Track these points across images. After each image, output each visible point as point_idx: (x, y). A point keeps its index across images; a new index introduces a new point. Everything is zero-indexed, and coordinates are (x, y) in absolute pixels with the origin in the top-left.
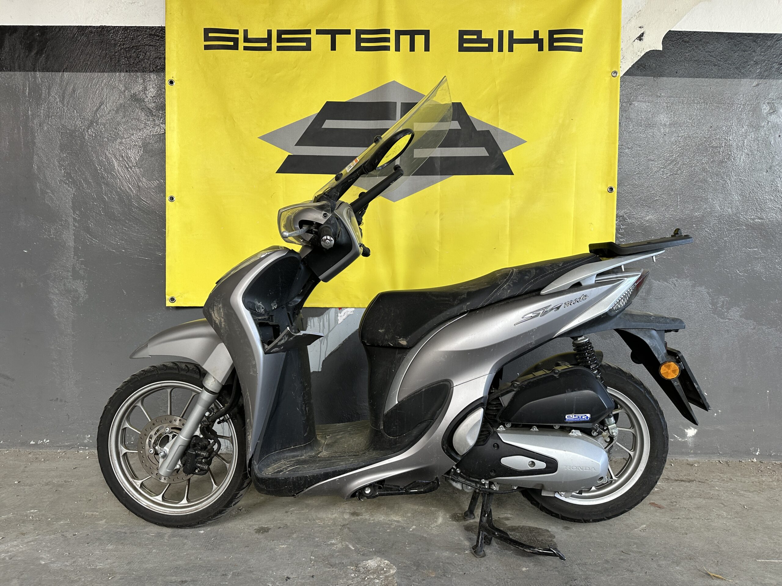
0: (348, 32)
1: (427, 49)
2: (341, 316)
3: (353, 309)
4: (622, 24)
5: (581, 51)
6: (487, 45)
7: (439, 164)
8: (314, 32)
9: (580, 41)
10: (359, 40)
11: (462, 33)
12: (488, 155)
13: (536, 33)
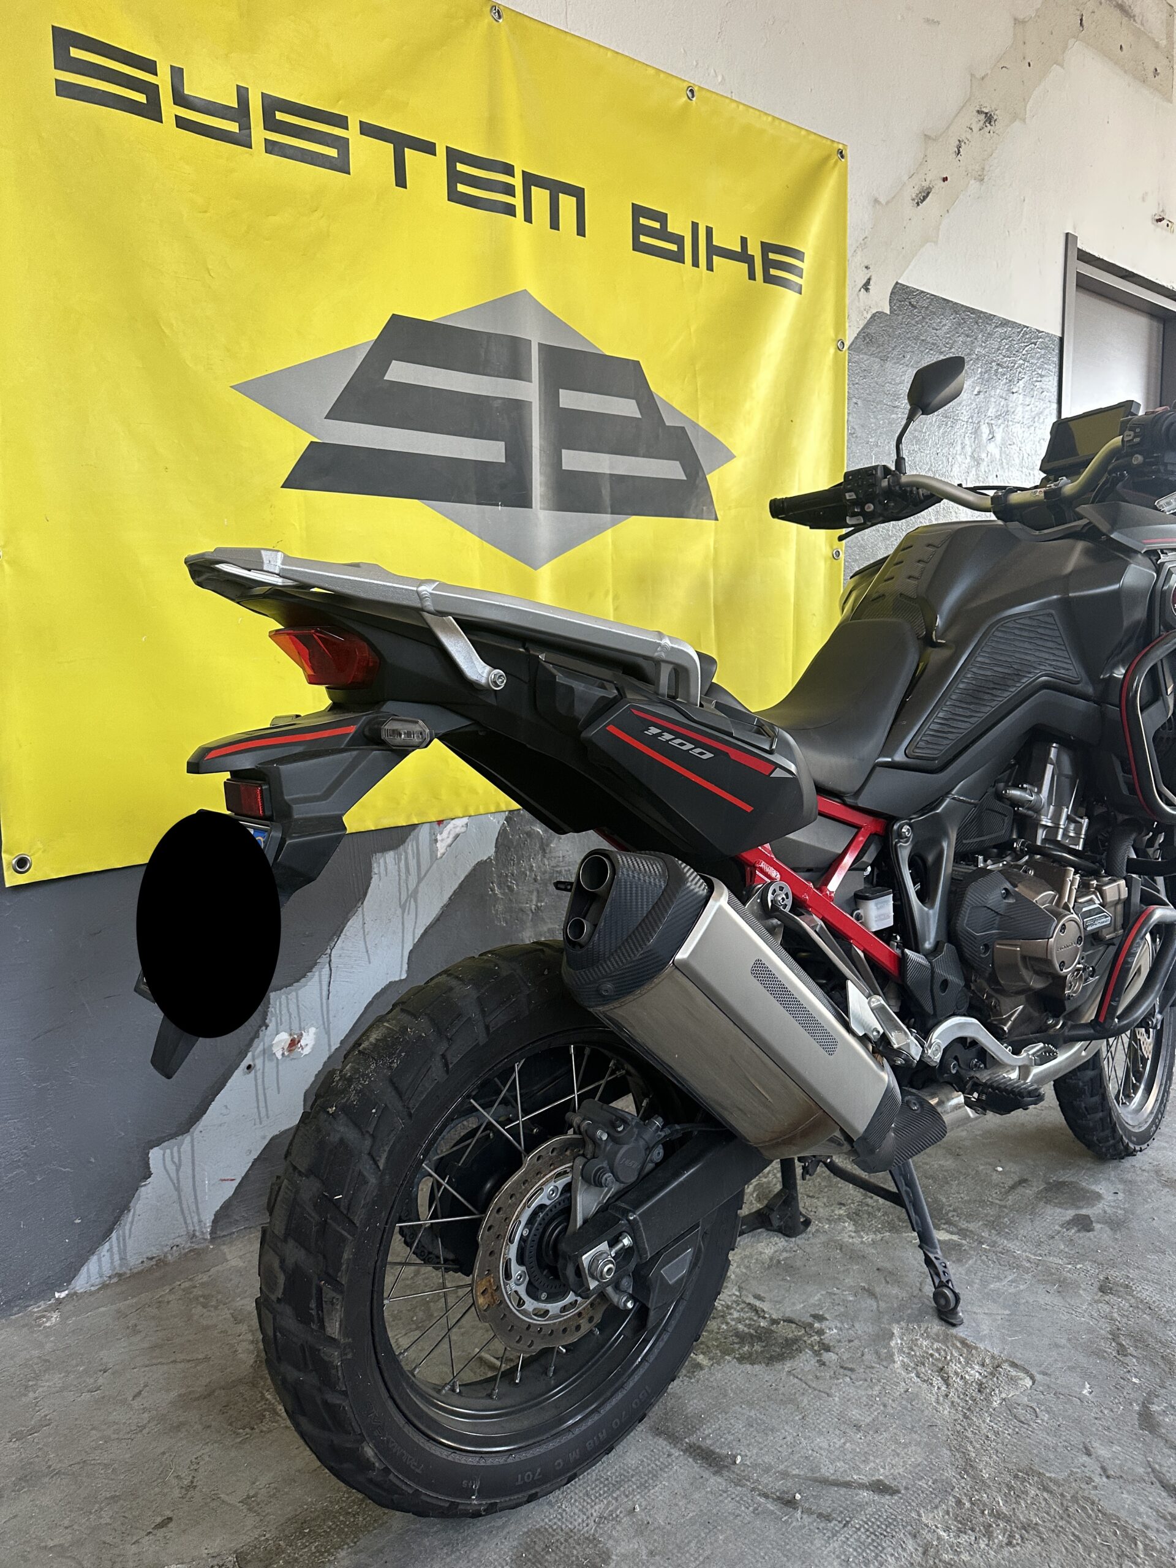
0: (430, 148)
1: (581, 231)
2: (443, 840)
3: (466, 820)
4: (849, 254)
5: (801, 293)
6: (674, 247)
7: (609, 489)
8: (354, 126)
9: (799, 273)
10: (453, 175)
11: (638, 211)
12: (685, 478)
13: (744, 241)
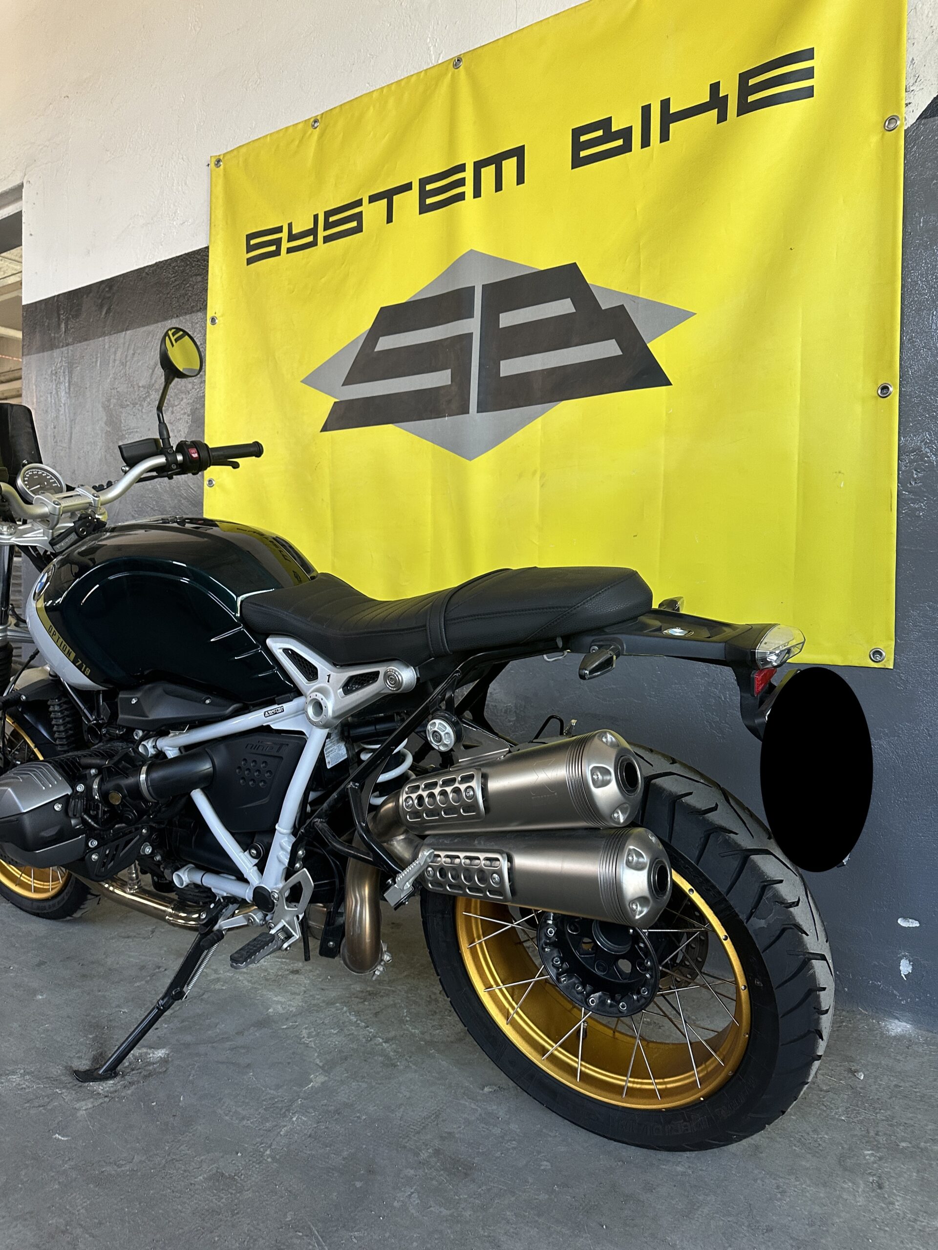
0: (408, 187)
1: (520, 180)
5: (812, 96)
6: (620, 142)
7: (541, 384)
8: (366, 201)
9: (809, 73)
10: (424, 194)
11: (577, 133)
12: (621, 353)
13: (715, 88)
